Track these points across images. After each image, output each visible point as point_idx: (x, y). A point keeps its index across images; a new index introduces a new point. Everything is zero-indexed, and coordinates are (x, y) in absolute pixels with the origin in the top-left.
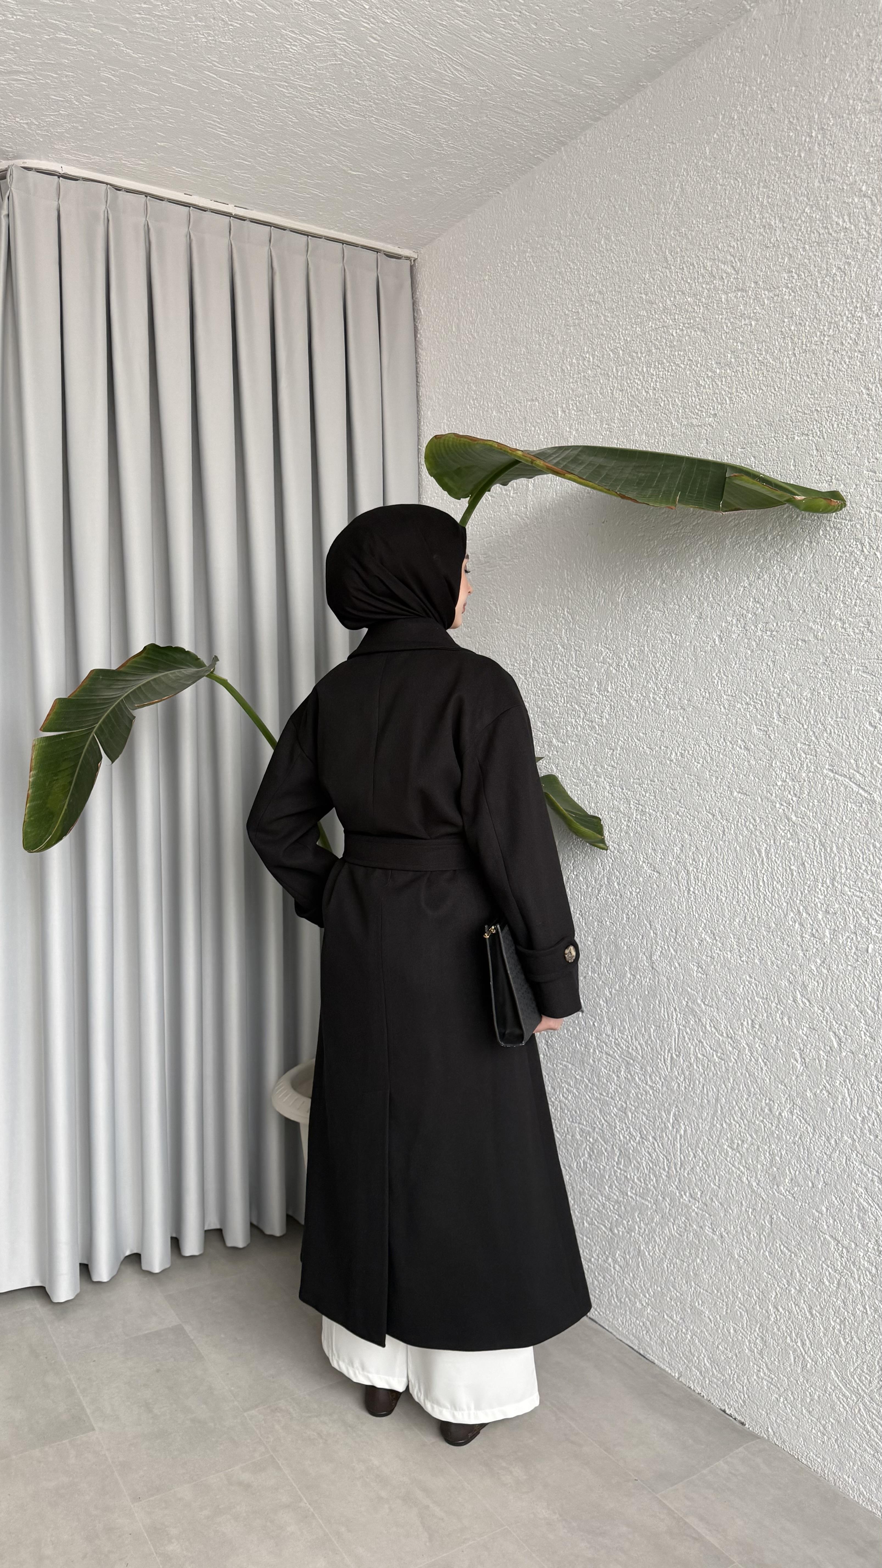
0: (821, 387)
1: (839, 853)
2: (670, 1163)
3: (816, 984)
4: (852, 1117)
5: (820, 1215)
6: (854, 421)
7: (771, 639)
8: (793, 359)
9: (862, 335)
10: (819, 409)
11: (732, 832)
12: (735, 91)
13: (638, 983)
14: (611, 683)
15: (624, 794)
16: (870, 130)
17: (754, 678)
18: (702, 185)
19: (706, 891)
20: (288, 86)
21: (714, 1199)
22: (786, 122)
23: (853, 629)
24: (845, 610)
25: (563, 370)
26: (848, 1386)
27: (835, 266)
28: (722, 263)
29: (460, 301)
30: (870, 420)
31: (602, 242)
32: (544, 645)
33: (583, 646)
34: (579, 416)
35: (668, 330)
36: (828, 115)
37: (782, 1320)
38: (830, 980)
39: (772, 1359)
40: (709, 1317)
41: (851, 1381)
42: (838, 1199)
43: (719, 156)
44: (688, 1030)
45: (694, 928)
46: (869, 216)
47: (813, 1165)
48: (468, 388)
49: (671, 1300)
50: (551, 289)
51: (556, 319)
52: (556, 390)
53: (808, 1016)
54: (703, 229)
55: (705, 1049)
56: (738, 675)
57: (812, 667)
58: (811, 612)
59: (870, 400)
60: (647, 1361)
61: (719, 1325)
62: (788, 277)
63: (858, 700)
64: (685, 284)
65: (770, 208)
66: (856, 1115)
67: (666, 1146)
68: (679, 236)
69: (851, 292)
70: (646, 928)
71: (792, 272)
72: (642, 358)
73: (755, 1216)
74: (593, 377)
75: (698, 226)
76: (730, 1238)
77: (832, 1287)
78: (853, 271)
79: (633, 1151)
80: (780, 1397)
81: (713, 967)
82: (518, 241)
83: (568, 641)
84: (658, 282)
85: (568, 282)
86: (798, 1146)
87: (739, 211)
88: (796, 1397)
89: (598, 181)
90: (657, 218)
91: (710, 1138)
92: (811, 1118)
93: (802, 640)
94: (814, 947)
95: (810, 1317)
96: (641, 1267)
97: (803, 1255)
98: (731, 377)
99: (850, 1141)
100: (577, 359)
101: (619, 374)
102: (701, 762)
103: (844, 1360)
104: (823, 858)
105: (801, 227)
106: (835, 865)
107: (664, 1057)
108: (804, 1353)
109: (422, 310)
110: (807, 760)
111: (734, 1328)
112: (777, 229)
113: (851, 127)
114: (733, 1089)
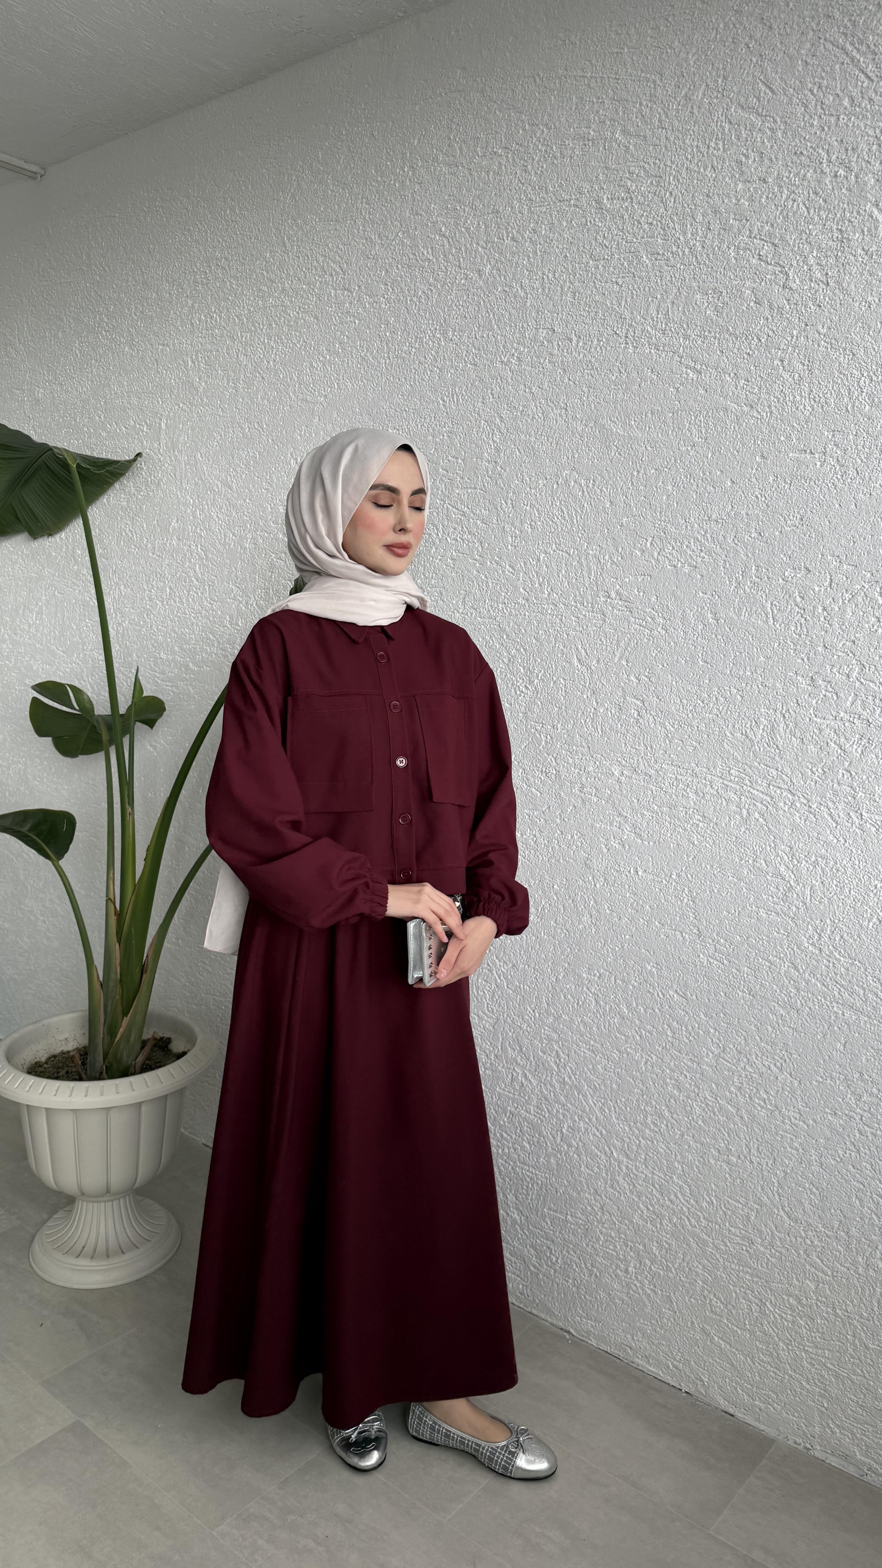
0: (409, 390)
8: (388, 361)
12: (344, 109)
27: (421, 289)
35: (285, 310)
36: (417, 157)
50: (180, 243)
64: (300, 272)
65: (371, 224)
82: (148, 186)
85: (196, 241)
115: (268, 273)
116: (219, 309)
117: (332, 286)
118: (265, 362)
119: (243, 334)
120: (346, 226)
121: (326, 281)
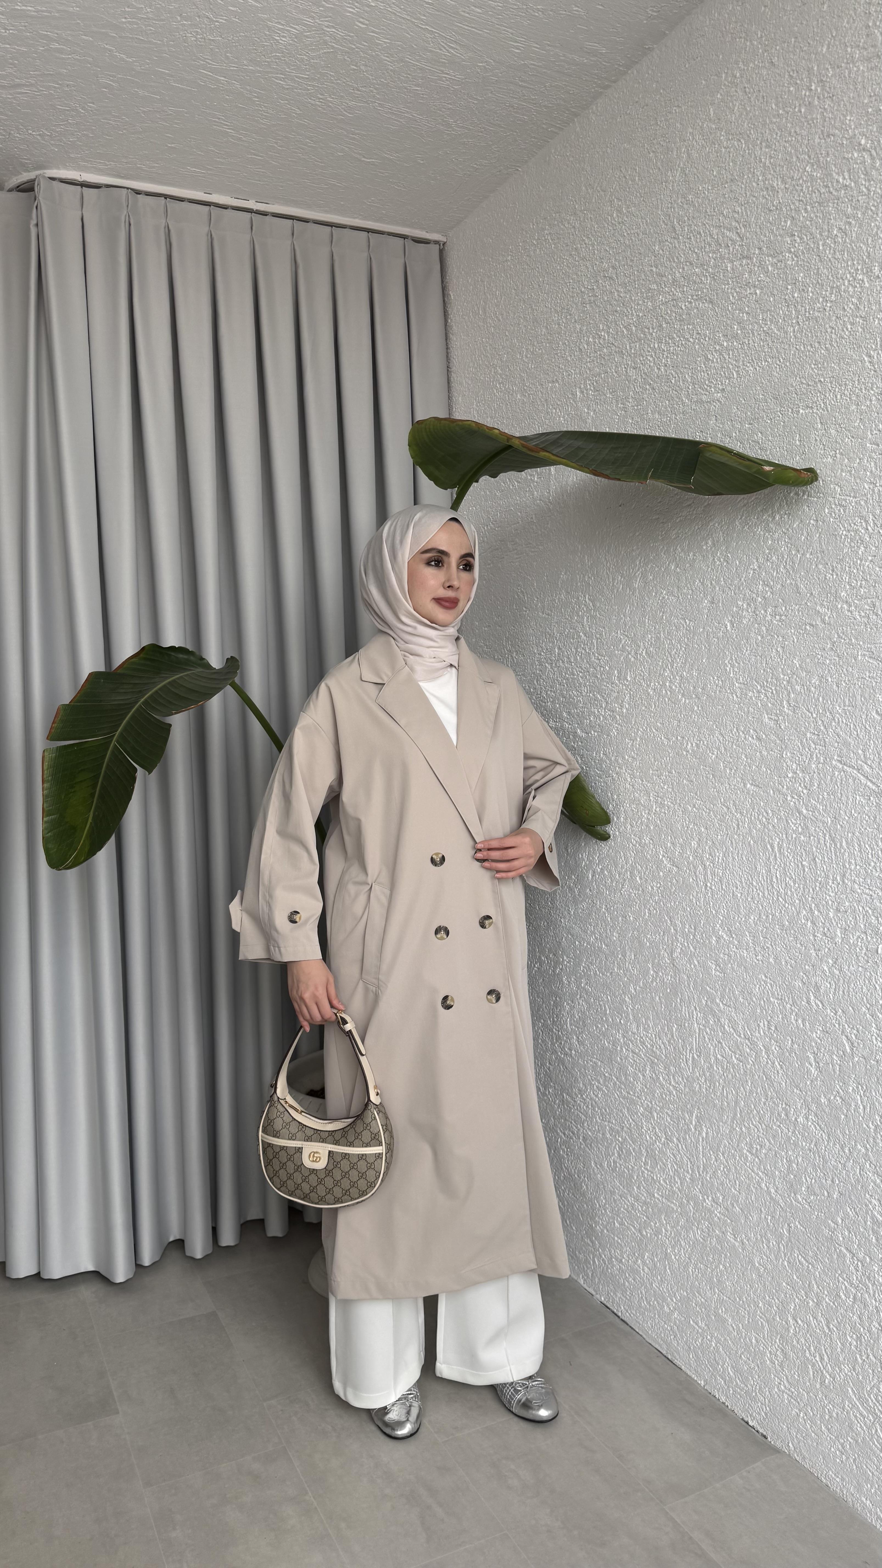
0: (824, 356)
1: (848, 848)
2: (693, 1165)
3: (829, 986)
4: (865, 1126)
5: (836, 1226)
6: (857, 391)
7: (780, 624)
8: (797, 327)
9: (863, 299)
10: (822, 380)
11: (746, 826)
12: (737, 48)
13: (660, 980)
14: (630, 671)
15: (644, 786)
16: (868, 78)
17: (764, 665)
18: (707, 149)
19: (722, 887)
20: (286, 78)
21: (735, 1205)
22: (787, 76)
23: (859, 612)
24: (851, 592)
25: (580, 350)
26: (865, 1404)
27: (837, 227)
28: (727, 230)
29: (485, 283)
30: (873, 390)
31: (615, 215)
32: (568, 634)
33: (604, 633)
34: (597, 396)
35: (677, 304)
36: (827, 66)
37: (801, 1333)
38: (841, 981)
39: (792, 1372)
40: (731, 1325)
41: (868, 1400)
42: (853, 1210)
43: (723, 118)
44: (708, 1030)
45: (712, 925)
46: (869, 171)
47: (828, 1173)
48: (494, 372)
49: (697, 1305)
50: (568, 267)
51: (573, 297)
52: (575, 371)
53: (821, 1019)
54: (709, 195)
55: (724, 1050)
56: (749, 661)
57: (820, 653)
58: (818, 594)
59: (872, 368)
60: (674, 1365)
61: (742, 1334)
62: (791, 241)
63: (865, 687)
64: (692, 255)
65: (773, 168)
66: (869, 1123)
67: (690, 1148)
68: (686, 204)
69: (852, 253)
70: (667, 924)
71: (795, 235)
72: (654, 334)
73: (773, 1224)
74: (608, 355)
75: (704, 193)
76: (751, 1246)
77: (848, 1301)
78: (854, 231)
79: (659, 1152)
80: (800, 1411)
81: (730, 965)
82: (537, 218)
83: (589, 628)
84: (668, 253)
85: (584, 259)
86: (813, 1153)
87: (743, 174)
88: (815, 1413)
89: (609, 150)
90: (666, 186)
91: (730, 1141)
92: (826, 1125)
93: (810, 624)
94: (826, 946)
95: (827, 1331)
96: (668, 1271)
97: (820, 1267)
98: (737, 349)
99: (863, 1150)
100: (594, 338)
101: (633, 351)
102: (716, 753)
103: (861, 1378)
104: (833, 853)
105: (803, 187)
106: (845, 861)
107: (686, 1056)
108: (822, 1369)
109: (452, 295)
110: (816, 751)
111: (756, 1338)
112: (780, 190)
113: (849, 77)
114: (751, 1092)
115: (657, 268)
116: (607, 325)
117: (728, 258)
118: (656, 370)
119: (632, 345)
120: (742, 183)
121: (721, 255)
